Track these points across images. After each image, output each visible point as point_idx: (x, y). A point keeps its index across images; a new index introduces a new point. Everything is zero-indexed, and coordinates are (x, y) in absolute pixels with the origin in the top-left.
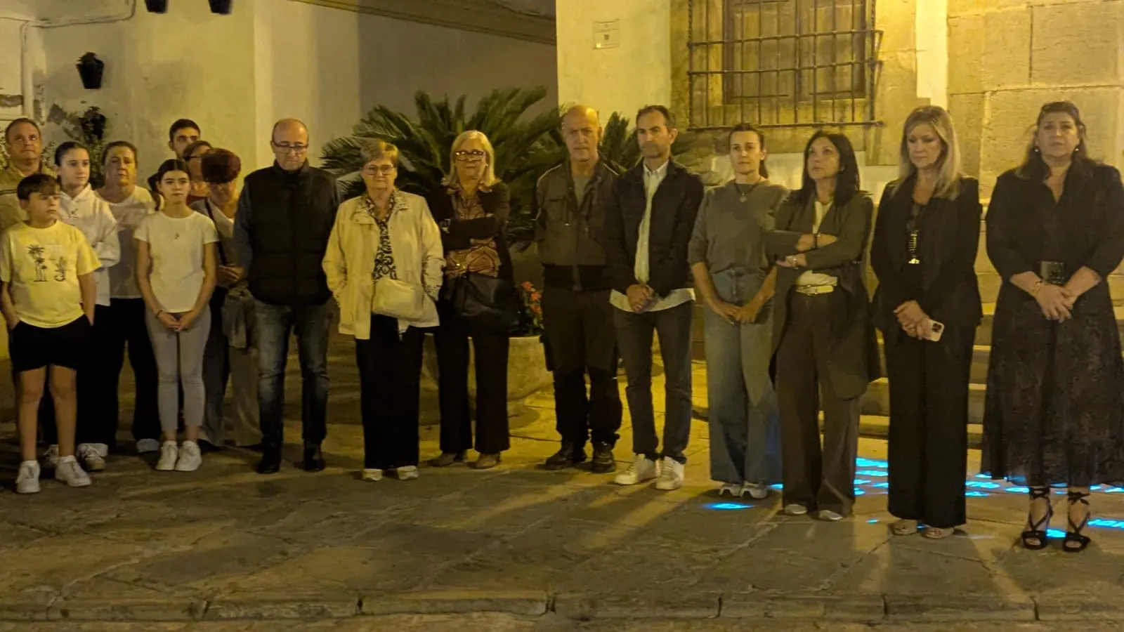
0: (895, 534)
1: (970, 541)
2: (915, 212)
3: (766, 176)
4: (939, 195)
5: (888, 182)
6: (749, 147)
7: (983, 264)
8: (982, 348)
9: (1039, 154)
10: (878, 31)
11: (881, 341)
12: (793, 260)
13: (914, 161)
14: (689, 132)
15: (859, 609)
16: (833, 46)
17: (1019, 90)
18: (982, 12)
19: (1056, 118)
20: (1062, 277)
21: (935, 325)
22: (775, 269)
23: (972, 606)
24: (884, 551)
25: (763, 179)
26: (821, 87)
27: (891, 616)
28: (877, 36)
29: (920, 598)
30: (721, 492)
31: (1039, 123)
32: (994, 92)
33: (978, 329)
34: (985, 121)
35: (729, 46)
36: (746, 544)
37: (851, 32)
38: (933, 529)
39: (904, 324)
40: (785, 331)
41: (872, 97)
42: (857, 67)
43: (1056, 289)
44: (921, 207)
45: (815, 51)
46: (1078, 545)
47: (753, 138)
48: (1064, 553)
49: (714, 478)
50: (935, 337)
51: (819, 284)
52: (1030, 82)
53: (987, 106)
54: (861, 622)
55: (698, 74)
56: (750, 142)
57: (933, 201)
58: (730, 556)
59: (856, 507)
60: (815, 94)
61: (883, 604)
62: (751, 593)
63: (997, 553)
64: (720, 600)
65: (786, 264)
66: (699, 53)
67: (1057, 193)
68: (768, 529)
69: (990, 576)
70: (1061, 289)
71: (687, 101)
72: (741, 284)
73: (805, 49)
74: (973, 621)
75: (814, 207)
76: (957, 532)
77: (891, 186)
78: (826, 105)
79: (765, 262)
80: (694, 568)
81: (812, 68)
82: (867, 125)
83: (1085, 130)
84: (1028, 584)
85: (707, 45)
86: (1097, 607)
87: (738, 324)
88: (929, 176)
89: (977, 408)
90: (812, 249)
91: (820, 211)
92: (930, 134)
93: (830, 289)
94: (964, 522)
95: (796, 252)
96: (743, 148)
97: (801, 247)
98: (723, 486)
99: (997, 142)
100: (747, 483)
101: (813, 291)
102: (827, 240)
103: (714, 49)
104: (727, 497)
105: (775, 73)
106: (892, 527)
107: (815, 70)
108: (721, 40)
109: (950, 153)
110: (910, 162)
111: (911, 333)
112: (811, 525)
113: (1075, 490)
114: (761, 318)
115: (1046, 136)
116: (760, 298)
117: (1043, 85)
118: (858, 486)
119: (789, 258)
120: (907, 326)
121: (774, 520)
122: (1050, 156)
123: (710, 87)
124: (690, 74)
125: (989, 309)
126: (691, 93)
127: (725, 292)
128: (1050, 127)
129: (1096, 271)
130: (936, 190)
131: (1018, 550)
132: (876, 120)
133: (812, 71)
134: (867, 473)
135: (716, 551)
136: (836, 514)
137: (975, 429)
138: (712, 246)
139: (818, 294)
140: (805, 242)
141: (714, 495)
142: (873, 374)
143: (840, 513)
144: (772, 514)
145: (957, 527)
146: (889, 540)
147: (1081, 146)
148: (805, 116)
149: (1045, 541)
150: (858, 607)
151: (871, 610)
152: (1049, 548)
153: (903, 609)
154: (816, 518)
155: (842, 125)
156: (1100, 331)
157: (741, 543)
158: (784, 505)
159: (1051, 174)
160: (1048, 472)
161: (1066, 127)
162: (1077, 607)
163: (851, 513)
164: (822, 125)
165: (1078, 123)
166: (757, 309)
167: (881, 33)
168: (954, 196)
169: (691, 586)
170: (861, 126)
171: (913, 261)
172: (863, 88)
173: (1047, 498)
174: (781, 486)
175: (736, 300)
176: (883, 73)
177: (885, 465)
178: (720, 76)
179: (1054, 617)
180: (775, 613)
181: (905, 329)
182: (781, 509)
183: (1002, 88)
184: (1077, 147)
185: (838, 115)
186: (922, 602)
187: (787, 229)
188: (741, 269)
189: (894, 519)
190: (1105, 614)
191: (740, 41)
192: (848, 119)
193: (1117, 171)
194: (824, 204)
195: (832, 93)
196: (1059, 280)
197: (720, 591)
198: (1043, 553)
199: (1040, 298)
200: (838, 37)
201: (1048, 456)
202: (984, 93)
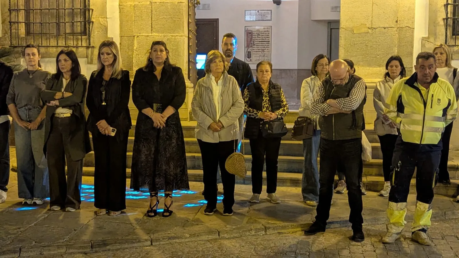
0: (97, 215)
1: (127, 216)
2: (104, 83)
3: (41, 67)
4: (113, 77)
5: (93, 71)
6: (33, 54)
7: (131, 105)
8: (131, 138)
9: (152, 61)
10: (91, 9)
11: (91, 136)
12: (53, 103)
13: (103, 63)
14: (11, 47)
15: (81, 247)
16: (72, 14)
17: (148, 36)
18: (133, 4)
19: (158, 47)
20: (161, 110)
21: (113, 129)
22: (45, 107)
23: (127, 241)
24: (92, 222)
25: (40, 68)
26: (68, 31)
27: (94, 249)
28: (91, 11)
29: (106, 240)
30: (23, 203)
31: (151, 49)
32: (138, 36)
33: (130, 130)
34: (135, 48)
35: (28, 11)
36: (33, 225)
37: (80, 9)
38: (113, 212)
39: (100, 129)
40: (50, 133)
41: (89, 36)
42: (83, 23)
43: (159, 115)
44: (106, 81)
45: (65, 16)
46: (168, 214)
47: (35, 50)
48: (162, 218)
49: (20, 197)
50: (113, 134)
51: (65, 113)
52: (152, 33)
53: (135, 42)
54: (81, 253)
55: (14, 23)
56: (34, 52)
57: (111, 79)
58: (26, 230)
59: (81, 205)
60: (65, 33)
61: (91, 245)
62: (35, 245)
63: (137, 220)
64: (20, 249)
65: (50, 105)
66: (14, 14)
67: (159, 78)
68: (43, 217)
69: (134, 230)
70: (162, 115)
71: (9, 34)
72: (31, 113)
73: (61, 14)
74: (127, 248)
75: (62, 81)
76: (122, 213)
77: (94, 73)
78: (70, 39)
79: (41, 103)
80: (9, 236)
81: (64, 22)
82: (88, 47)
83: (169, 52)
84: (149, 232)
85: (18, 10)
86: (174, 238)
87: (30, 130)
88: (109, 69)
89: (129, 162)
90: (61, 98)
91: (65, 82)
92: (110, 52)
93: (69, 115)
94: (125, 208)
95: (55, 100)
96: (31, 55)
97: (56, 97)
98: (24, 200)
99: (139, 56)
100: (34, 198)
101: (62, 116)
102: (68, 94)
103: (21, 12)
104: (26, 205)
105: (48, 24)
106: (96, 213)
107: (65, 23)
108: (24, 8)
109: (117, 60)
110: (102, 63)
111: (103, 133)
112: (62, 214)
113: (167, 193)
114: (40, 127)
115: (154, 54)
116: (39, 119)
117: (157, 34)
118: (82, 196)
119: (52, 102)
120: (101, 130)
121: (46, 213)
122: (156, 62)
123: (19, 28)
124: (10, 22)
125: (134, 123)
126: (11, 31)
127: (23, 116)
128: (156, 51)
129: (174, 107)
130: (112, 75)
131: (145, 218)
132: (91, 45)
133: (64, 24)
134: (87, 191)
135: (19, 228)
136: (73, 209)
137: (129, 170)
138: (18, 96)
139: (64, 117)
140: (58, 95)
141: (20, 204)
142: (88, 150)
143: (74, 208)
144: (45, 211)
145: (123, 211)
146: (95, 218)
147: (167, 58)
148: (62, 43)
149: (156, 213)
150: (80, 247)
151: (86, 247)
152: (157, 216)
153: (99, 246)
154: (64, 211)
155: (77, 47)
156: (176, 131)
157: (30, 224)
158: (51, 206)
159: (156, 70)
160: (157, 186)
161: (161, 51)
162: (167, 238)
163: (79, 208)
164: (69, 47)
165: (166, 49)
166: (38, 124)
167: (93, 10)
168: (119, 77)
169: (8, 244)
170: (85, 48)
171: (104, 104)
172: (86, 32)
173: (157, 197)
174: (49, 198)
175: (28, 120)
176: (94, 26)
177: (93, 187)
178: (24, 24)
179: (158, 243)
180: (44, 253)
181: (100, 131)
182: (50, 208)
183: (141, 34)
184: (166, 59)
185: (75, 43)
186: (106, 242)
187: (50, 90)
188: (31, 107)
189: (96, 209)
190: (177, 241)
191: (32, 10)
192: (80, 45)
193: (181, 69)
194: (66, 80)
195: (73, 33)
196: (160, 111)
197: (20, 246)
198: (155, 218)
199: (153, 118)
200: (75, 10)
201: (157, 180)
202: (134, 36)
